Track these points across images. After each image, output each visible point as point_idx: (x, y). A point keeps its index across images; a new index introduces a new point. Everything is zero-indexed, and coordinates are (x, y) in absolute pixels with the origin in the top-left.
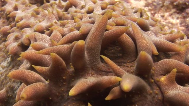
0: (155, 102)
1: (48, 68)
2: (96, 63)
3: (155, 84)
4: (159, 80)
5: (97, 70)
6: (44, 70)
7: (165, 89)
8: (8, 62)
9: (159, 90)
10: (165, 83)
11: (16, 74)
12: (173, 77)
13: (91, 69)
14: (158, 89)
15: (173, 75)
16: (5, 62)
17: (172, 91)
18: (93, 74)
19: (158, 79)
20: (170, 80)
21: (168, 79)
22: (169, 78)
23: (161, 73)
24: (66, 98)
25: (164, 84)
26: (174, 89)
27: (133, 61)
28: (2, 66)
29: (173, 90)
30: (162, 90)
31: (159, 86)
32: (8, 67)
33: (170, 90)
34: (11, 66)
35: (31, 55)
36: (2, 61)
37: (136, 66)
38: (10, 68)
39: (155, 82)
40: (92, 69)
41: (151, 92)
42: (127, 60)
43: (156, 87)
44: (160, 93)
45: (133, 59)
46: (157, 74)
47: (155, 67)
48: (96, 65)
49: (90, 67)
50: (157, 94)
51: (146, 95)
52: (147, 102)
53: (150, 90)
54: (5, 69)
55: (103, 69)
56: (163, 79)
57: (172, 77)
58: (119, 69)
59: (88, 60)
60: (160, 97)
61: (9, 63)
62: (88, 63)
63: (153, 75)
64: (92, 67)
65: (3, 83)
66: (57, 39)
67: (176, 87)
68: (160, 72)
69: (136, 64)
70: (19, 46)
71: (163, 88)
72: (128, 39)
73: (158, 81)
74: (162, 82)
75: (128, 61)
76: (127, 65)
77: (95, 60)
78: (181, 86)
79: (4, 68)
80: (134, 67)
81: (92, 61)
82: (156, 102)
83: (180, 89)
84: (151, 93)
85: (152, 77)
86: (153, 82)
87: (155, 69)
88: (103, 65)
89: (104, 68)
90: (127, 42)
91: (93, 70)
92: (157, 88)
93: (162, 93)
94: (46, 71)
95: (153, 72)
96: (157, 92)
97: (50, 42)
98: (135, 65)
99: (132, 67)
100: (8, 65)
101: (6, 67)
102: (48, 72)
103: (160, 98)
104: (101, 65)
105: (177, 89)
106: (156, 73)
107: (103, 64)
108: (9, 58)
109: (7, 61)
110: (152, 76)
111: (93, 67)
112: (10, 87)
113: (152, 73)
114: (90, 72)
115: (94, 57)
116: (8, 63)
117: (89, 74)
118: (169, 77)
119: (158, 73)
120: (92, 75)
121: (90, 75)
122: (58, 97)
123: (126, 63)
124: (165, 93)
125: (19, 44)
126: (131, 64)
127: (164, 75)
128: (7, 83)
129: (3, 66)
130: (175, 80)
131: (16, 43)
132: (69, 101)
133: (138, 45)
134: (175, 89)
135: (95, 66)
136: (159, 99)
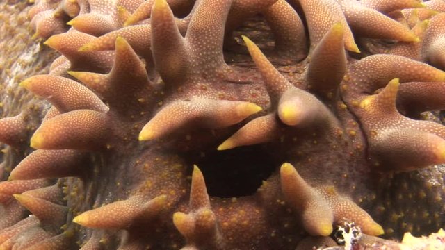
0: (348, 156)
1: (107, 76)
2: (213, 66)
3: (351, 115)
4: (359, 103)
5: (214, 80)
6: (97, 81)
7: (372, 126)
8: (35, 53)
9: (358, 128)
10: (371, 110)
11: (39, 84)
12: (391, 97)
13: (200, 78)
14: (354, 126)
15: (391, 92)
16: (28, 52)
17: (386, 130)
18: (205, 89)
19: (356, 103)
20: (385, 106)
21: (379, 102)
22: (381, 100)
23: (361, 88)
24: (142, 147)
25: (370, 113)
26: (391, 124)
27: (301, 61)
28: (21, 63)
29: (390, 128)
30: (365, 127)
31: (357, 119)
32: (33, 66)
33: (382, 127)
34: (40, 63)
35: (71, 43)
36: (23, 50)
37: (306, 71)
38: (36, 67)
39: (348, 108)
40: (205, 78)
41: (341, 132)
42: (286, 58)
43: (352, 120)
44: (360, 135)
45: (300, 56)
46: (354, 90)
47: (349, 74)
48: (214, 69)
49: (198, 72)
50: (352, 137)
51: (330, 140)
52: (331, 157)
53: (339, 128)
54: (28, 69)
55: (231, 77)
56: (367, 102)
57: (388, 98)
58: (278, 76)
59: (194, 58)
60: (359, 143)
61: (37, 57)
62: (194, 63)
63: (345, 93)
64: (204, 74)
65: (20, 100)
66: (133, 4)
67: (397, 122)
68: (361, 86)
69: (306, 68)
70: (56, 17)
71: (367, 123)
72: (288, 11)
73: (357, 107)
74: (366, 108)
75: (289, 61)
76: (285, 70)
77: (209, 59)
78: (408, 119)
79: (24, 67)
80: (302, 75)
81: (204, 60)
82: (352, 155)
83: (405, 126)
84: (340, 136)
85: (344, 97)
86: (344, 110)
87: (349, 79)
88: (228, 70)
89: (232, 74)
90: (285, 19)
91: (207, 80)
92: (354, 123)
93: (365, 135)
94: (101, 83)
95: (345, 86)
96: (353, 133)
97: (117, 11)
98: (304, 70)
99: (296, 74)
100: (34, 59)
101: (30, 65)
102: (105, 86)
103: (359, 147)
104: (225, 69)
105: (399, 125)
106: (353, 88)
107: (229, 67)
108: (37, 43)
109: (34, 50)
110: (342, 97)
111: (206, 73)
112: (32, 109)
113: (343, 89)
114: (199, 84)
115: (207, 50)
116: (34, 56)
117: (196, 88)
118: (380, 97)
119: (356, 89)
120: (202, 92)
121: (197, 92)
122: (125, 143)
123: (283, 65)
124: (370, 134)
125: (58, 15)
126: (294, 68)
127: (370, 94)
128: (27, 101)
129: (23, 61)
130: (394, 104)
131: (51, 11)
132: (148, 153)
133: (310, 24)
134: (394, 127)
135: (211, 70)
136: (358, 149)
